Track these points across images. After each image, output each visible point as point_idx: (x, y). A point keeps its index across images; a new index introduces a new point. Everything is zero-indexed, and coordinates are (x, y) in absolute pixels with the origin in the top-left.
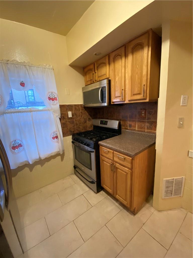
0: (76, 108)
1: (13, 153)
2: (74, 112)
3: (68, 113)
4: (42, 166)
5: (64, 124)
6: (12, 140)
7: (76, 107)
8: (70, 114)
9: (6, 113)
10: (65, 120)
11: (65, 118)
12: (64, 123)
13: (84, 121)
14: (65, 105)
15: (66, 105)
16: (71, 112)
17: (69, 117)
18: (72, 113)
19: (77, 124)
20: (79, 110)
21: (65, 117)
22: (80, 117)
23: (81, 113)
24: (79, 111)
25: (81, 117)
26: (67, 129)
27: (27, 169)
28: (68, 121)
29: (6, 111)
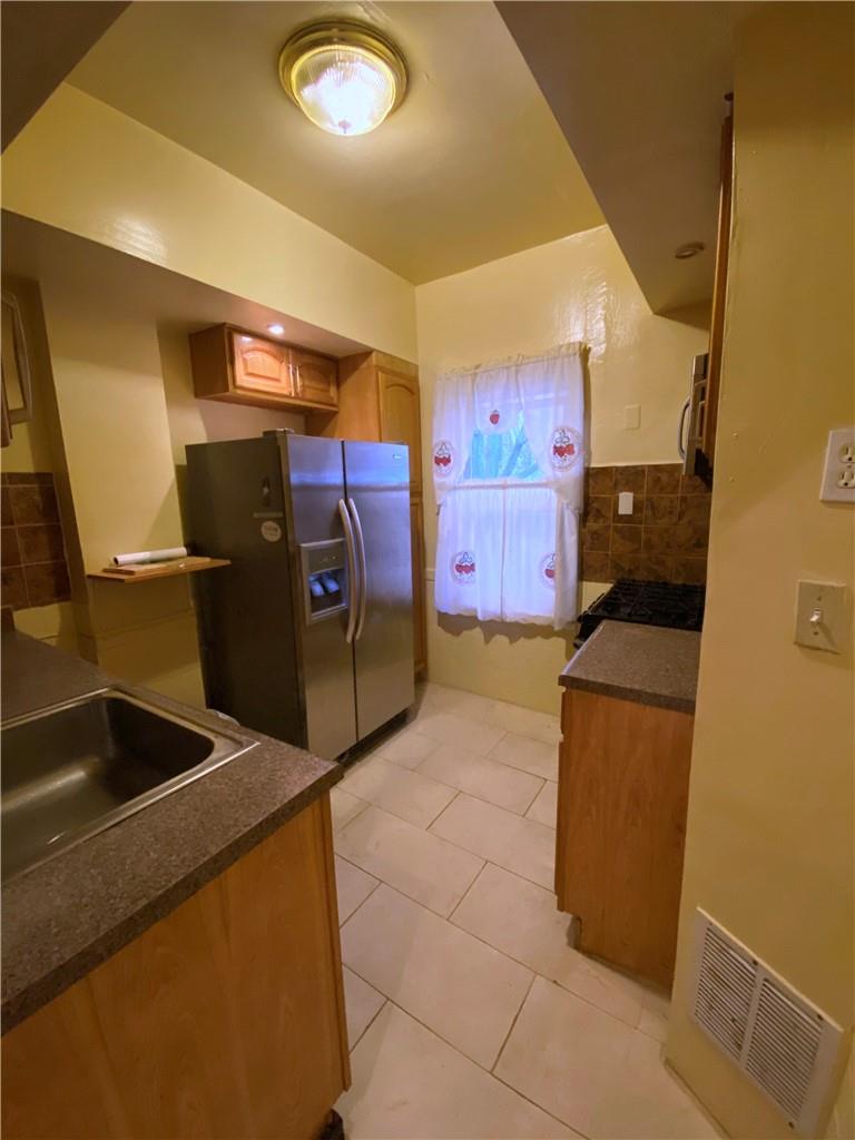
0: (657, 480)
1: (455, 577)
2: (643, 496)
3: (618, 498)
4: (511, 642)
5: (595, 536)
6: (459, 550)
7: (659, 475)
8: (626, 503)
9: (460, 488)
10: (601, 520)
11: (603, 516)
12: (595, 532)
13: (694, 541)
14: (612, 467)
15: (617, 468)
16: (630, 495)
17: (622, 511)
18: (634, 498)
19: (649, 546)
20: (676, 487)
21: (603, 512)
22: (675, 519)
23: (684, 499)
24: (671, 493)
25: (680, 518)
26: (607, 555)
27: (478, 632)
28: (616, 529)
29: (461, 485)
